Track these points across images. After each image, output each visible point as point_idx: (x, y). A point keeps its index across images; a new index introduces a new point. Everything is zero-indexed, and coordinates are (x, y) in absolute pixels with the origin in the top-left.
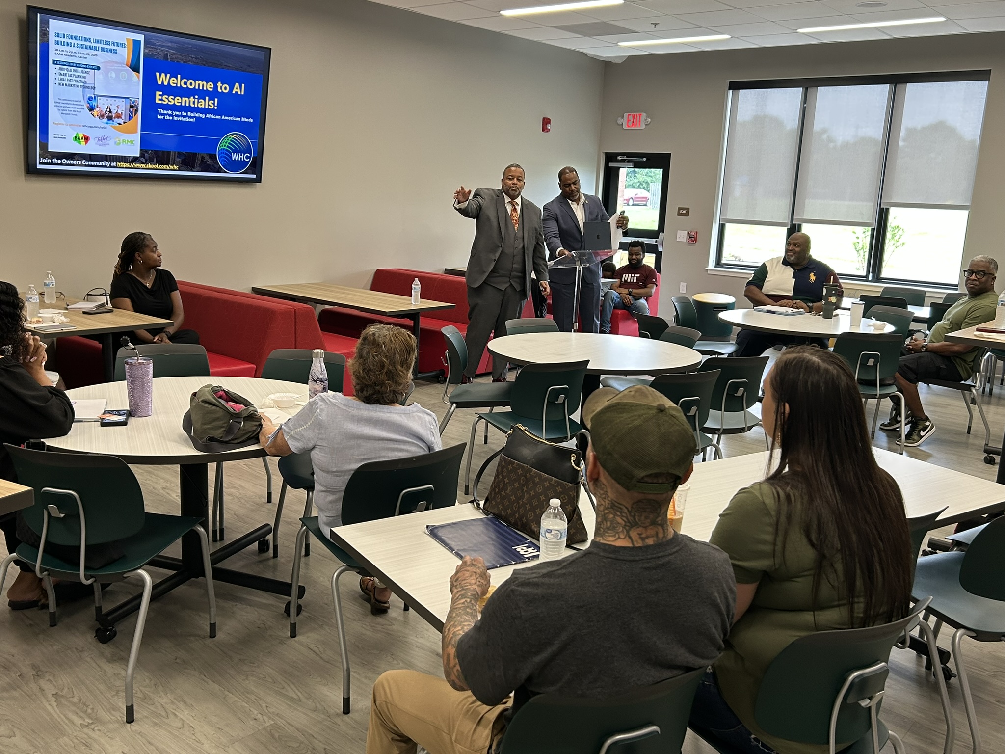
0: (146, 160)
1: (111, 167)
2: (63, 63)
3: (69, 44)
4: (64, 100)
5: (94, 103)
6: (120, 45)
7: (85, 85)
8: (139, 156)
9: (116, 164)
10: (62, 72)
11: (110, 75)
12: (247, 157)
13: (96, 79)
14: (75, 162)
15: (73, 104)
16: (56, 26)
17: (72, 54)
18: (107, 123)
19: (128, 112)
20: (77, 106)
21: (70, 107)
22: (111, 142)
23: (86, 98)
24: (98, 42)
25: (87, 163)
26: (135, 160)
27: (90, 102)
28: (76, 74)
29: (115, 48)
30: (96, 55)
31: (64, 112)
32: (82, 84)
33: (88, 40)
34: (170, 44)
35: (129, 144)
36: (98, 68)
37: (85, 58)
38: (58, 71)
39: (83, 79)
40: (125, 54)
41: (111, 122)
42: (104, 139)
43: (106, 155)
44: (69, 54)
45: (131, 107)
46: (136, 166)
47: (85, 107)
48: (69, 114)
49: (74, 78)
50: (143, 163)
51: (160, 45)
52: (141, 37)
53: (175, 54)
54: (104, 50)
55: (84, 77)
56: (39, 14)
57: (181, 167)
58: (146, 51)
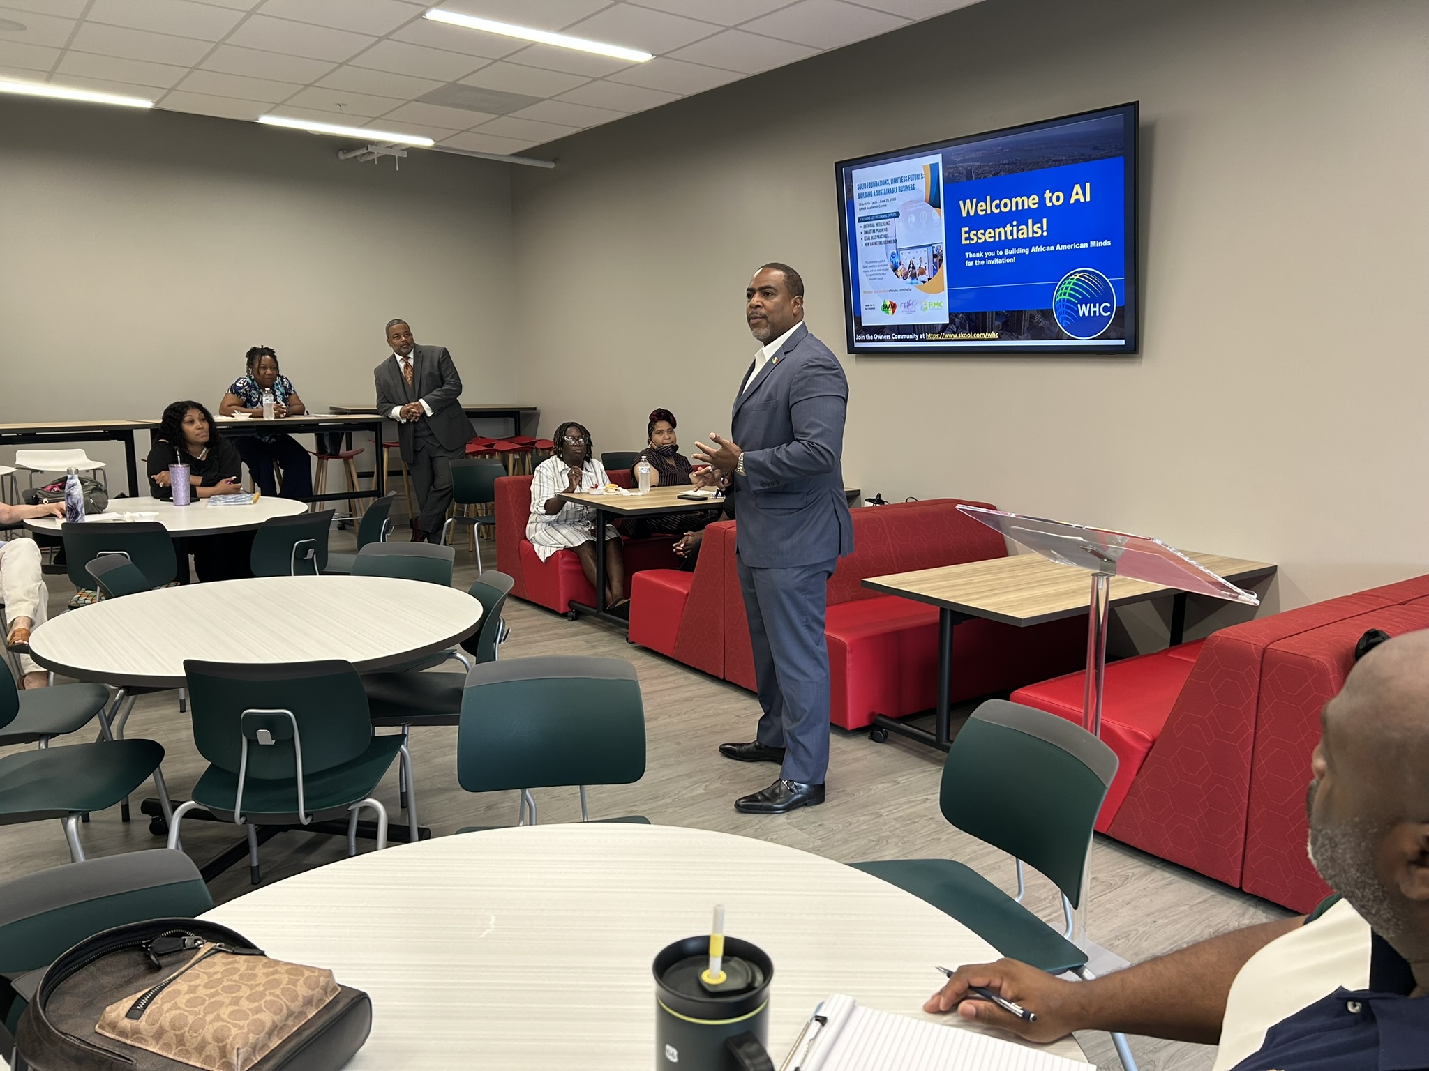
0: (957, 328)
1: (920, 340)
2: (866, 219)
3: (870, 194)
4: (871, 262)
5: (897, 260)
6: (918, 177)
7: (889, 239)
8: (948, 322)
9: (925, 336)
10: (867, 229)
11: (909, 220)
12: (1106, 309)
13: (898, 229)
14: (885, 337)
15: (879, 266)
16: (860, 176)
17: (874, 205)
18: (911, 283)
19: (931, 264)
20: (882, 268)
21: (875, 271)
22: (918, 308)
23: (889, 256)
24: (895, 181)
25: (896, 337)
26: (944, 328)
27: (893, 259)
28: (879, 228)
29: (912, 183)
30: (895, 199)
31: (872, 277)
32: (884, 239)
33: (886, 182)
34: (973, 155)
35: (936, 307)
36: (898, 215)
37: (885, 206)
38: (863, 230)
39: (885, 233)
40: (923, 187)
41: (915, 281)
42: (910, 305)
43: (914, 325)
44: (870, 206)
45: (935, 256)
46: (947, 336)
47: (889, 267)
48: (875, 279)
49: (877, 234)
50: (954, 333)
51: (961, 161)
52: (937, 159)
53: (980, 167)
54: (901, 189)
55: (886, 230)
56: (843, 169)
57: (1002, 334)
58: (946, 174)
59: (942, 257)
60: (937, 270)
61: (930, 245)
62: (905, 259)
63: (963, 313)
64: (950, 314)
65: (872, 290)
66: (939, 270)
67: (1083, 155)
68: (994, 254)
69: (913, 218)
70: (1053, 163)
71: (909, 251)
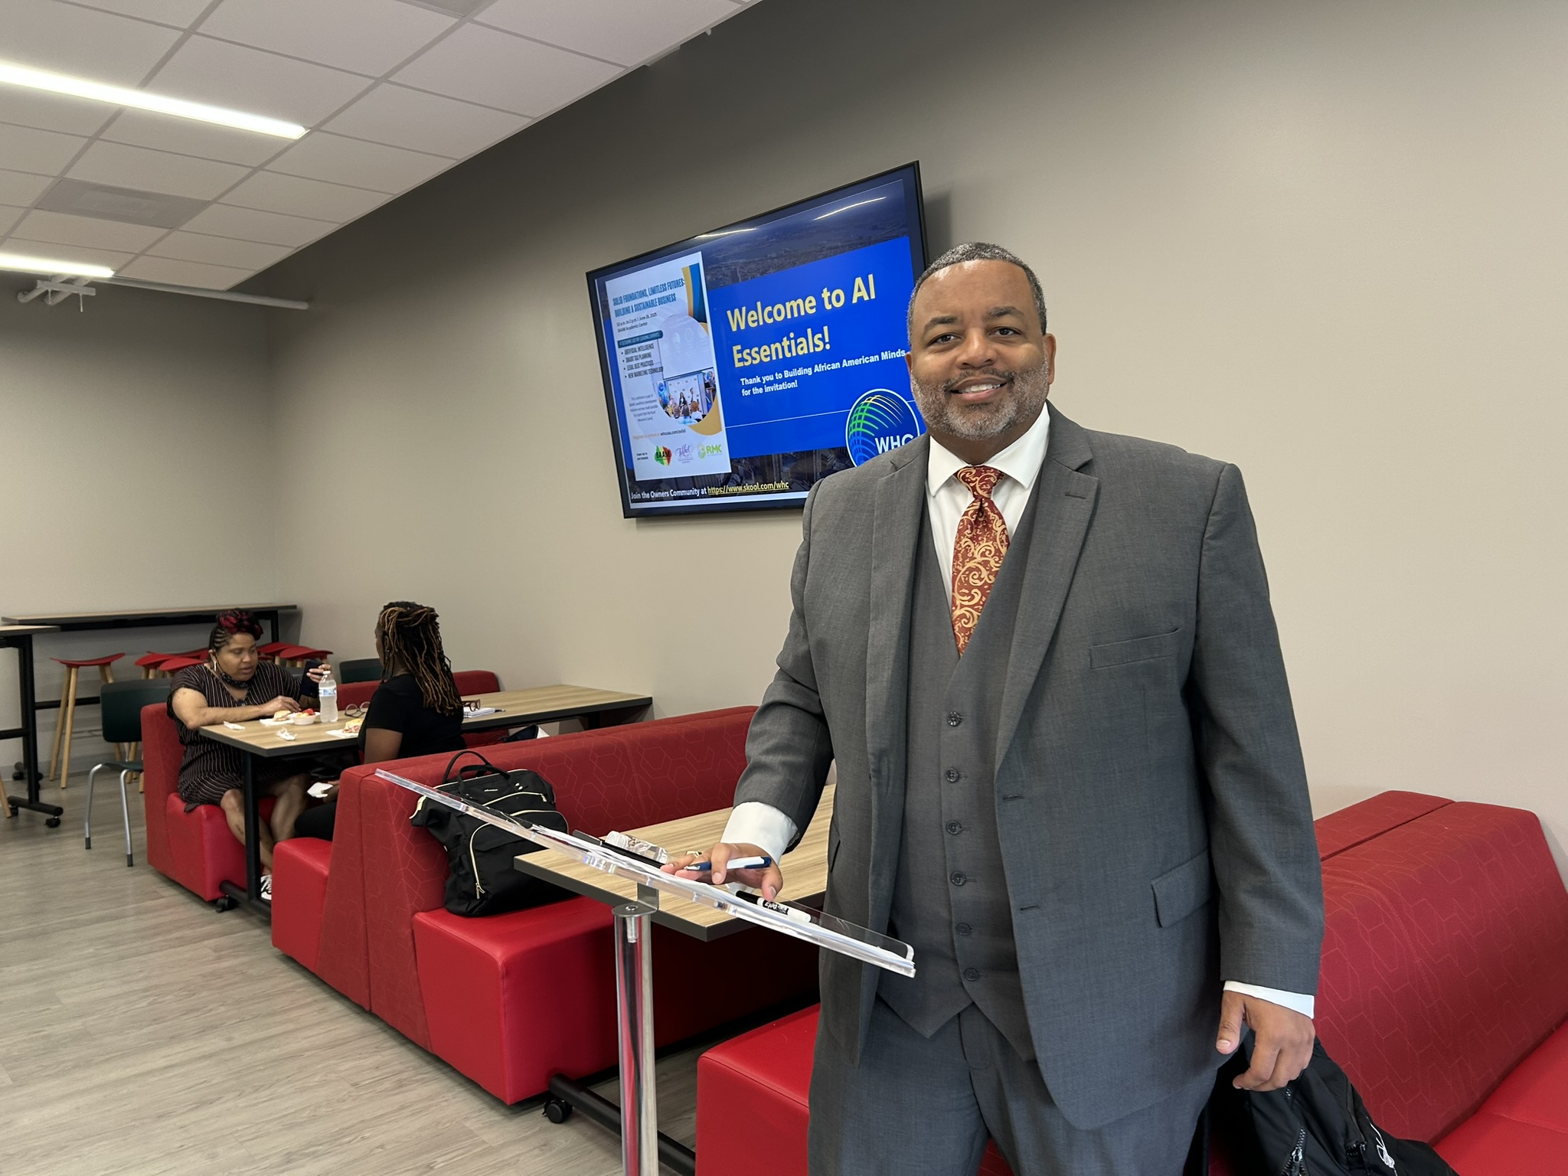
0: (741, 478)
1: (702, 496)
2: (627, 343)
3: (627, 310)
4: (638, 398)
5: (666, 394)
6: (677, 284)
7: (654, 367)
8: (730, 471)
9: (707, 491)
10: (629, 356)
11: (674, 341)
13: (661, 353)
14: (663, 494)
15: (647, 402)
16: (617, 287)
17: (634, 324)
18: (685, 423)
19: (704, 396)
20: (650, 405)
21: (643, 409)
22: (694, 453)
23: (657, 388)
24: (653, 291)
25: (674, 494)
26: (727, 480)
27: (661, 393)
28: (642, 353)
29: (672, 292)
30: (655, 314)
31: (641, 418)
33: (643, 294)
34: (737, 249)
35: (715, 452)
36: (660, 334)
37: (646, 324)
38: (624, 357)
39: (648, 359)
40: (684, 296)
41: (688, 419)
42: (686, 451)
43: (693, 477)
44: (629, 325)
45: (707, 385)
47: (658, 403)
48: (644, 420)
49: (641, 361)
50: (738, 485)
51: (724, 260)
52: (697, 258)
53: (746, 264)
54: (661, 301)
55: (649, 355)
56: (596, 279)
57: (793, 482)
58: (708, 278)
59: (715, 386)
60: (711, 404)
61: (700, 372)
62: (675, 391)
63: (745, 458)
64: (731, 460)
65: (642, 434)
66: (713, 404)
67: (861, 238)
68: (772, 379)
69: (678, 338)
70: (828, 252)
71: (678, 381)
